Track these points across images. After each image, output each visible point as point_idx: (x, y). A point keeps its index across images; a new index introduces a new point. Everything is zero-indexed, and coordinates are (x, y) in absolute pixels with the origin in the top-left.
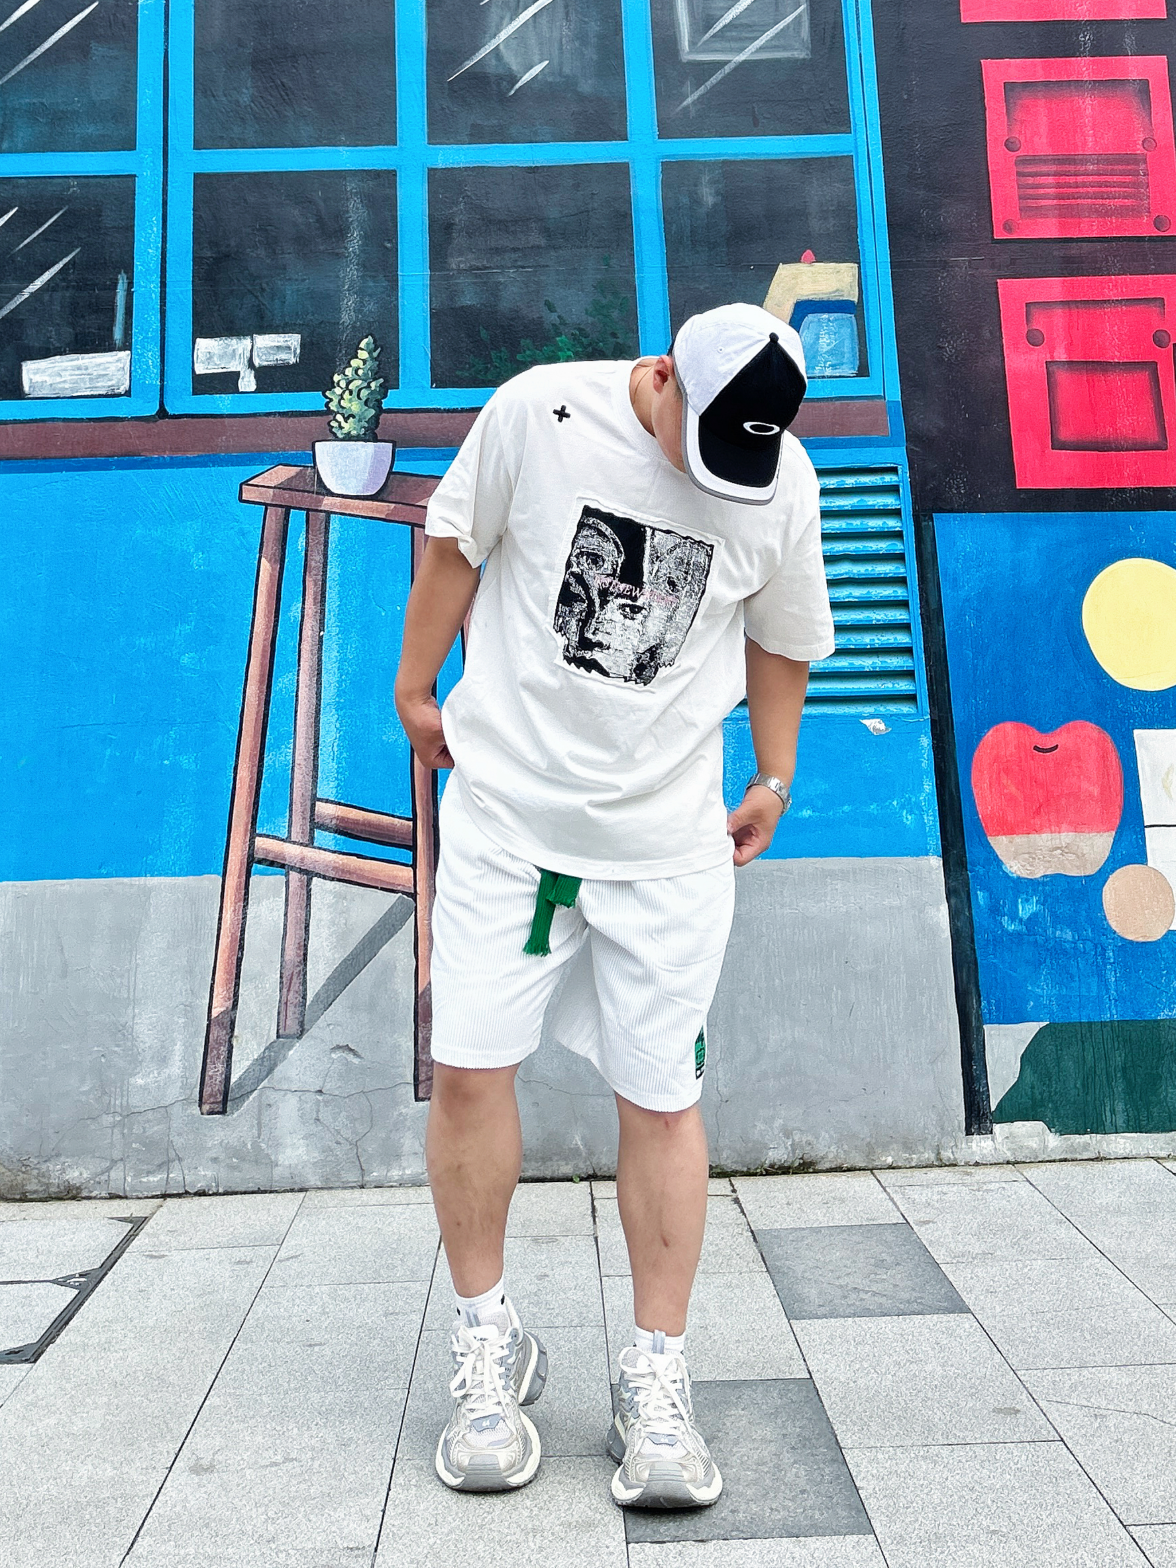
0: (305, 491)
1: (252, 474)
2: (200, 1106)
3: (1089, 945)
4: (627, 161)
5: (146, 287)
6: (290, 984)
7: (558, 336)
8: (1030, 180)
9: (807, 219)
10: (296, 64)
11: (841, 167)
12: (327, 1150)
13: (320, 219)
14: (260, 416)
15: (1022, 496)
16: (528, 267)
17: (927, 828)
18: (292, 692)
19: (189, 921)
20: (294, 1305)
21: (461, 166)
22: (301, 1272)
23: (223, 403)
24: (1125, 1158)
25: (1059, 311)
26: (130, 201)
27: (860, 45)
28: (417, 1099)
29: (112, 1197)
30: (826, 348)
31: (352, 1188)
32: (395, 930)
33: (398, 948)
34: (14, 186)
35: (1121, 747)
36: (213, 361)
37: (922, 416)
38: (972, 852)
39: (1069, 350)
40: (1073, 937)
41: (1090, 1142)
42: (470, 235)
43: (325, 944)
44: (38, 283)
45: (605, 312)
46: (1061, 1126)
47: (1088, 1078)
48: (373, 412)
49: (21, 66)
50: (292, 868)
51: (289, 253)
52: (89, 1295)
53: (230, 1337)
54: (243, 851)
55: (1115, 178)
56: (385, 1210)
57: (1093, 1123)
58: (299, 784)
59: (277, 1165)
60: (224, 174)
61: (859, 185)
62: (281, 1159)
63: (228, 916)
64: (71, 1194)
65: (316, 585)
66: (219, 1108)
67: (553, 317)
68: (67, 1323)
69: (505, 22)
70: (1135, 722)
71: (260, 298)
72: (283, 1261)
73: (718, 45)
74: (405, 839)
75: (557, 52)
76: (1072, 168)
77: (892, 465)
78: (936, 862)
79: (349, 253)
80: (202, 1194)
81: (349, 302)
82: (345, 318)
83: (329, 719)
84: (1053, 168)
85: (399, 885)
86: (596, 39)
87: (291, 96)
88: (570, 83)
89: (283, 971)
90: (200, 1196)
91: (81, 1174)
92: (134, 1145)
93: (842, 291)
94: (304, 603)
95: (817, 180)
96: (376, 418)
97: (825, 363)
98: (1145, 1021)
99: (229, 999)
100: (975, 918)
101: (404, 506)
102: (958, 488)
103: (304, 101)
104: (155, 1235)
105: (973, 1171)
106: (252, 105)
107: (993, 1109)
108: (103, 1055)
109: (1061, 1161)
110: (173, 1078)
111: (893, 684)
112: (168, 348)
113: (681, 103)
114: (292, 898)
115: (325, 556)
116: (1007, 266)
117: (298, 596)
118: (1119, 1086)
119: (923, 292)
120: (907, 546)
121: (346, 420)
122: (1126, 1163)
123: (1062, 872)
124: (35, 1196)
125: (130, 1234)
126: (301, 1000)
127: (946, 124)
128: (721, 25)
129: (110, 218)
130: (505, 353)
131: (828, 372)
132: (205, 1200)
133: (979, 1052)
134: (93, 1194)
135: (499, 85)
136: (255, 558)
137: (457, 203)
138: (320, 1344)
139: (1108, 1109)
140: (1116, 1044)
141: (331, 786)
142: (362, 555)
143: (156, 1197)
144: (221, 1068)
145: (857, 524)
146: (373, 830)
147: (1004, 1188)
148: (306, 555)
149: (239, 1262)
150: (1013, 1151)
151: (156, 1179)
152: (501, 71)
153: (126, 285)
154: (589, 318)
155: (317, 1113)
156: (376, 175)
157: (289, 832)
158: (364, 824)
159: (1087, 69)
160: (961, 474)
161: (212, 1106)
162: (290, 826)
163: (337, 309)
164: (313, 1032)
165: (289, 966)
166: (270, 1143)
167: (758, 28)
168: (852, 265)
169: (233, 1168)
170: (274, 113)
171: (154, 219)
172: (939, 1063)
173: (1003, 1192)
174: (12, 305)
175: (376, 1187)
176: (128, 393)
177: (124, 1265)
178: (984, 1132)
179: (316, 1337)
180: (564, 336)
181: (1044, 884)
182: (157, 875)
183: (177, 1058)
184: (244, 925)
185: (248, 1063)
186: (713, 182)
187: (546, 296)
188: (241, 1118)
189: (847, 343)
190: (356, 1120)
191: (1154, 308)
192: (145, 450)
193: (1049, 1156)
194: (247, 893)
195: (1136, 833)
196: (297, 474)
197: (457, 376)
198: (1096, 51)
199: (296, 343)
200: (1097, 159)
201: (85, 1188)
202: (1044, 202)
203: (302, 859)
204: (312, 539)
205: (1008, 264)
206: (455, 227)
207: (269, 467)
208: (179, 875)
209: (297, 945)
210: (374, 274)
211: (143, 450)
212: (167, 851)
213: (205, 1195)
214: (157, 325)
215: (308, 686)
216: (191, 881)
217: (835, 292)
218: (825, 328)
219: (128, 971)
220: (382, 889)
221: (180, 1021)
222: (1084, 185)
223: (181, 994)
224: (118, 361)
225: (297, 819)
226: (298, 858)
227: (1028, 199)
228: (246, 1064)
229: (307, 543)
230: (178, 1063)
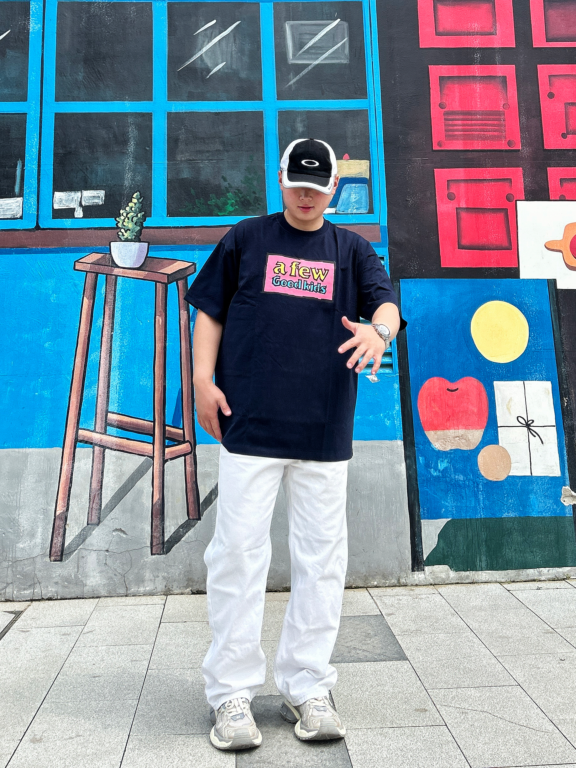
0: (104, 265)
1: (80, 257)
2: (50, 557)
3: (471, 483)
4: (262, 110)
5: (31, 167)
6: (94, 499)
7: (228, 193)
8: (451, 122)
9: (346, 139)
10: (105, 62)
11: (362, 115)
12: (110, 578)
13: (115, 136)
14: (85, 229)
15: (444, 271)
16: (215, 160)
17: (397, 427)
18: (98, 361)
19: (46, 469)
20: (88, 656)
21: (183, 111)
22: (93, 639)
24: (486, 582)
25: (462, 184)
26: (24, 126)
27: (372, 57)
28: (152, 554)
29: (7, 601)
30: (354, 201)
31: (121, 596)
32: (144, 474)
33: (145, 482)
35: (488, 389)
36: (63, 203)
37: (397, 233)
38: (417, 439)
39: (467, 203)
40: (464, 479)
41: (469, 575)
42: (187, 144)
43: (111, 480)
45: (250, 181)
46: (456, 568)
47: (469, 545)
48: (139, 228)
50: (96, 445)
51: (100, 152)
54: (72, 436)
55: (490, 122)
56: (136, 608)
57: (471, 566)
58: (100, 405)
59: (86, 586)
60: (70, 114)
61: (370, 124)
62: (88, 583)
63: (65, 467)
65: (109, 310)
66: (59, 558)
67: (226, 184)
69: (205, 43)
70: (494, 378)
71: (86, 173)
72: (85, 634)
73: (306, 57)
74: (149, 431)
75: (230, 58)
76: (470, 117)
78: (400, 443)
79: (129, 152)
80: (50, 599)
81: (128, 176)
82: (127, 183)
83: (115, 374)
85: (146, 453)
86: (248, 52)
87: (103, 77)
88: (236, 73)
89: (91, 494)
90: (49, 600)
92: (18, 576)
93: (362, 173)
94: (104, 319)
95: (351, 121)
96: (140, 231)
97: (353, 207)
98: (496, 518)
99: (65, 506)
100: (418, 470)
101: (152, 273)
102: (414, 267)
103: (109, 79)
104: (26, 620)
105: (414, 588)
106: (84, 80)
107: (424, 560)
108: (3, 533)
109: (456, 584)
110: (37, 544)
112: (41, 196)
113: (288, 83)
114: (96, 459)
115: (115, 296)
116: (439, 163)
117: (101, 315)
118: (484, 549)
119: (399, 175)
121: (126, 232)
122: (486, 585)
123: (459, 448)
125: (14, 619)
126: (99, 507)
127: (411, 95)
128: (308, 47)
129: (14, 134)
130: (202, 201)
131: (355, 211)
132: (51, 603)
133: (419, 532)
135: (202, 73)
136: (81, 297)
137: (181, 129)
139: (478, 559)
140: (483, 529)
141: (115, 406)
142: (132, 296)
143: (28, 601)
144: (60, 539)
146: (134, 426)
147: (428, 597)
148: (105, 296)
149: (64, 634)
150: (434, 579)
151: (28, 592)
152: (203, 66)
153: (21, 166)
154: (243, 184)
155: (106, 561)
156: (142, 115)
157: (95, 427)
158: (130, 424)
159: (478, 71)
160: (415, 260)
161: (56, 558)
162: (95, 425)
163: (122, 179)
164: (105, 522)
165: (93, 491)
166: (83, 575)
167: (325, 49)
168: (367, 161)
169: (65, 587)
170: (94, 85)
171: (35, 134)
172: (400, 538)
173: (428, 599)
175: (133, 596)
176: (21, 218)
177: (9, 635)
178: (420, 570)
180: (230, 193)
181: (451, 453)
182: (31, 448)
183: (39, 534)
184: (72, 471)
185: (73, 537)
186: (302, 121)
187: (222, 174)
188: (70, 562)
189: (364, 198)
190: (124, 564)
191: (507, 184)
192: (30, 245)
193: (450, 581)
194: (74, 456)
195: (494, 430)
196: (102, 257)
197: (179, 211)
198: (482, 62)
199: (102, 195)
200: (482, 113)
202: (456, 133)
203: (101, 440)
204: (108, 288)
205: (439, 161)
206: (180, 140)
207: (89, 254)
208: (42, 447)
209: (97, 481)
210: (140, 162)
211: (28, 245)
212: (36, 435)
213: (52, 600)
214: (36, 185)
215: (105, 358)
216: (47, 450)
217: (358, 174)
218: (353, 190)
219: (17, 493)
220: (138, 455)
221: (41, 517)
222: (475, 125)
223: (42, 504)
224: (16, 202)
225: (99, 421)
226: (99, 440)
227: (449, 131)
228: (72, 538)
229: (106, 290)
230: (40, 537)
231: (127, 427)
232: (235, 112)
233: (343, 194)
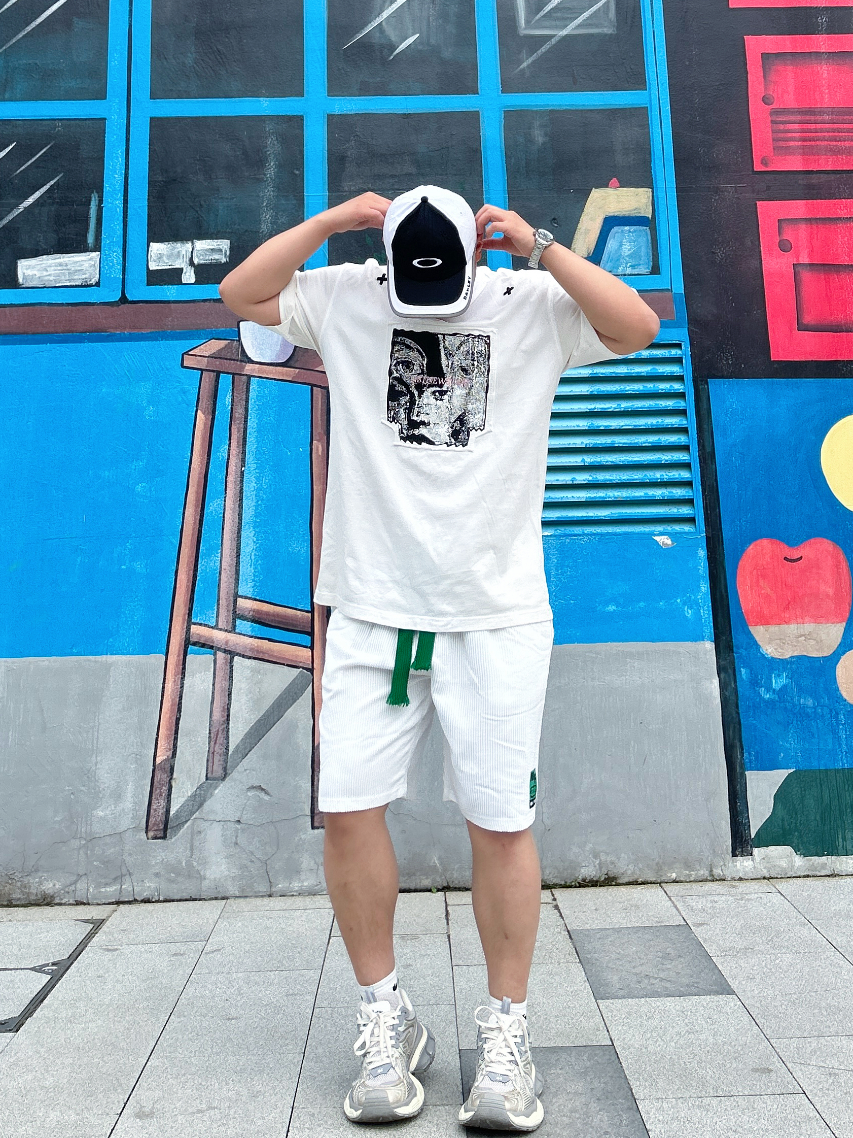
0: (229, 359)
1: (191, 346)
2: (146, 832)
3: (826, 710)
4: (478, 109)
5: (112, 204)
6: (217, 738)
8: (781, 127)
9: (614, 154)
10: (228, 35)
11: (639, 115)
12: (243, 867)
13: (245, 153)
14: (198, 302)
15: (775, 366)
17: (703, 620)
18: (220, 513)
19: (139, 689)
20: (216, 988)
21: (353, 112)
22: (222, 962)
23: (170, 292)
25: (803, 226)
26: (102, 138)
27: (653, 24)
28: (313, 828)
29: (78, 903)
30: (627, 253)
31: (262, 896)
32: (297, 696)
33: (300, 710)
34: (13, 126)
35: (850, 558)
36: (163, 260)
37: (700, 305)
38: (737, 638)
39: (810, 256)
40: (814, 704)
41: (826, 862)
42: (359, 165)
43: (243, 707)
44: (31, 200)
46: (805, 850)
47: (825, 813)
49: (20, 36)
50: (219, 649)
51: (221, 178)
52: (59, 979)
53: (167, 1012)
54: (181, 636)
55: (845, 126)
56: (287, 914)
57: (829, 848)
58: (224, 584)
59: (205, 879)
60: (172, 118)
61: (652, 129)
62: (208, 874)
63: (169, 685)
64: (46, 901)
65: (238, 432)
66: (161, 834)
68: (42, 1001)
69: (386, 6)
71: (199, 212)
72: (208, 953)
73: (547, 23)
74: (304, 626)
75: (425, 27)
76: (812, 118)
77: (677, 342)
78: (710, 646)
79: (267, 178)
80: (147, 901)
81: (267, 216)
82: (264, 228)
83: (248, 534)
84: (799, 118)
85: (301, 662)
86: (455, 18)
87: (225, 59)
88: (435, 51)
89: (211, 729)
90: (145, 903)
91: (54, 885)
92: (95, 863)
93: (640, 209)
94: (230, 446)
95: (621, 125)
97: (628, 264)
99: (170, 750)
100: (739, 689)
101: (305, 371)
102: (728, 360)
103: (235, 64)
104: (110, 933)
105: (737, 884)
106: (195, 65)
107: (753, 837)
108: (72, 793)
109: (804, 877)
110: (126, 811)
111: (678, 509)
112: (129, 250)
113: (519, 66)
114: (218, 672)
115: (247, 409)
116: (764, 191)
117: (225, 440)
118: (849, 819)
119: (701, 211)
120: (689, 403)
123: (806, 654)
124: (18, 903)
125: (92, 932)
126: (225, 751)
127: (718, 84)
128: (549, 8)
129: (85, 151)
131: (629, 271)
132: (149, 907)
133: (742, 792)
134: (63, 901)
135: (381, 52)
136: (193, 411)
137: (349, 141)
138: (236, 1018)
139: (840, 836)
140: (847, 787)
141: (249, 586)
142: (274, 409)
143: (112, 903)
144: (163, 803)
145: (650, 387)
146: (280, 620)
147: (761, 897)
148: (232, 409)
149: (175, 955)
150: (769, 869)
151: (112, 889)
152: (383, 41)
153: (97, 202)
155: (236, 839)
156: (288, 119)
157: (217, 621)
158: (274, 616)
159: (824, 44)
160: (729, 349)
161: (156, 833)
162: (217, 616)
163: (256, 221)
164: (234, 775)
165: (215, 724)
166: (200, 862)
167: (577, 11)
168: (647, 189)
169: (171, 881)
170: (211, 72)
171: (117, 152)
172: (712, 801)
173: (760, 901)
174: (10, 217)
175: (281, 896)
176: (97, 284)
177: (86, 956)
178: (745, 854)
179: (233, 1012)
181: (792, 663)
182: (116, 654)
183: (129, 795)
184: (181, 692)
185: (184, 799)
186: (542, 126)
188: (178, 840)
189: (643, 249)
190: (266, 843)
192: (112, 327)
193: (796, 873)
194: (184, 668)
196: (226, 346)
198: (831, 30)
199: (226, 247)
200: (832, 112)
201: (57, 896)
202: (792, 144)
203: (227, 642)
204: (236, 396)
205: (765, 189)
206: (347, 159)
207: (205, 341)
208: (133, 654)
209: (222, 709)
210: (285, 194)
211: (109, 328)
212: (123, 635)
213: (150, 902)
214: (120, 232)
215: (233, 510)
216: (142, 658)
217: (635, 210)
218: (627, 237)
219: (93, 728)
220: (288, 665)
221: (132, 767)
222: (822, 131)
223: (133, 746)
224: (90, 259)
225: (223, 611)
226: (224, 642)
227: (780, 141)
228: (182, 800)
229: (233, 400)
230: (130, 799)
231: (269, 621)
232: (436, 113)
233: (611, 242)
